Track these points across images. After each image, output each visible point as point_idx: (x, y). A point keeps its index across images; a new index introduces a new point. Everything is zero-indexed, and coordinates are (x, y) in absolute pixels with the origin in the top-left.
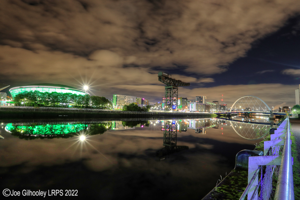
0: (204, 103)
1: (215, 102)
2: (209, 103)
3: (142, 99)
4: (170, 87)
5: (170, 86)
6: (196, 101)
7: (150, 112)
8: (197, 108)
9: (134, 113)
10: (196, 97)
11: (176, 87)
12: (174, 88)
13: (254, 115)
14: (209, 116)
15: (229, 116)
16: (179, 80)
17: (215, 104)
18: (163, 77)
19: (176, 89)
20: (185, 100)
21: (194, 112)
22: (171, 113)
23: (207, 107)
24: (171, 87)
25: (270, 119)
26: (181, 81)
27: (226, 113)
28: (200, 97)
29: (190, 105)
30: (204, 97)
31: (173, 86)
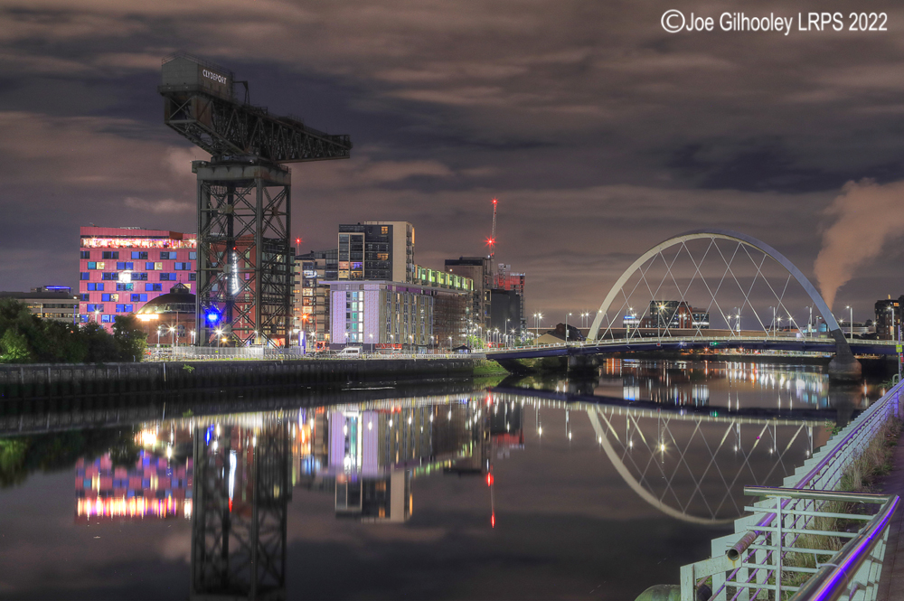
1: (462, 262)
2: (431, 279)
4: (236, 173)
5: (245, 164)
6: (345, 264)
7: (149, 366)
8: (386, 324)
9: (67, 375)
10: (341, 229)
13: (713, 359)
14: (460, 376)
17: (464, 284)
18: (203, 101)
19: (277, 184)
21: (367, 347)
23: (448, 312)
26: (299, 126)
27: (571, 351)
28: (371, 228)
29: (338, 299)
30: (399, 230)
31: (264, 164)
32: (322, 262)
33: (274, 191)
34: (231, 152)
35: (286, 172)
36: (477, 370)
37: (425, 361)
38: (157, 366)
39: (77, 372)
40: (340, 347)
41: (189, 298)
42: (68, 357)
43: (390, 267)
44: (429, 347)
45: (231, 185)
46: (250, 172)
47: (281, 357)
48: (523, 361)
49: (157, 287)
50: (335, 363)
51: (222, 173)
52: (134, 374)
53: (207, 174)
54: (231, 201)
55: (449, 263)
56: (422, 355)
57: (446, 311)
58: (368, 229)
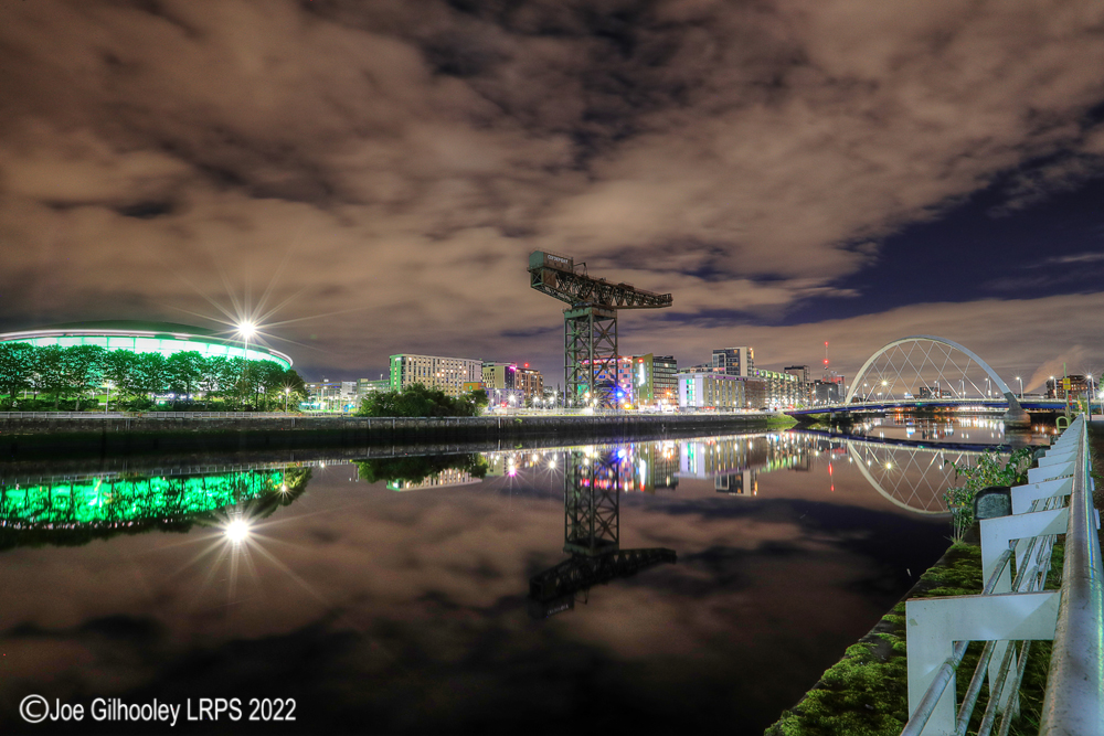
0: (744, 373)
1: (793, 368)
2: (768, 375)
3: (507, 368)
4: (581, 313)
6: (716, 369)
7: (486, 419)
8: (709, 397)
9: (412, 424)
10: (714, 352)
11: (608, 314)
12: (599, 318)
13: (951, 414)
14: (762, 424)
15: (843, 422)
16: (622, 285)
17: (792, 378)
18: (549, 272)
19: (608, 318)
20: (667, 365)
21: (697, 409)
22: (589, 418)
23: (756, 390)
24: (587, 311)
25: (1009, 428)
26: (630, 288)
27: (838, 408)
28: (729, 351)
29: (682, 383)
30: (743, 351)
32: (706, 369)
35: (616, 314)
36: (775, 420)
40: (685, 408)
43: (739, 370)
44: (743, 408)
48: (814, 416)
52: (472, 423)
55: (787, 368)
58: (727, 352)
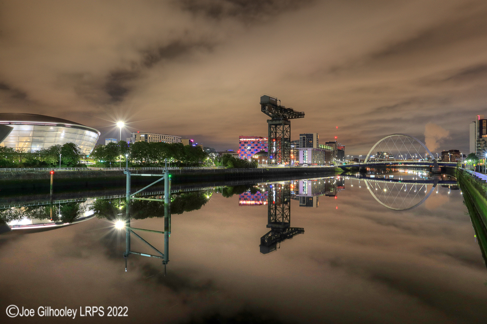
0: (315, 146)
1: (330, 143)
2: (323, 147)
3: (190, 140)
4: (277, 122)
5: (280, 120)
7: (259, 169)
8: (313, 159)
10: (301, 135)
14: (332, 172)
16: (290, 109)
17: (331, 149)
18: (270, 105)
19: (287, 124)
21: (309, 165)
27: (360, 165)
29: (301, 153)
30: (315, 135)
31: (284, 120)
32: (295, 143)
33: (287, 126)
34: (276, 117)
35: (289, 122)
36: (336, 170)
37: (323, 168)
38: (261, 169)
39: (243, 171)
40: (302, 164)
41: (267, 153)
42: (242, 167)
43: (313, 144)
44: (324, 164)
45: (276, 125)
46: (281, 122)
47: (289, 167)
48: (347, 168)
49: (257, 150)
50: (301, 168)
51: (274, 122)
53: (271, 123)
54: (276, 129)
55: (326, 143)
56: (322, 166)
57: (328, 155)
58: (307, 135)
